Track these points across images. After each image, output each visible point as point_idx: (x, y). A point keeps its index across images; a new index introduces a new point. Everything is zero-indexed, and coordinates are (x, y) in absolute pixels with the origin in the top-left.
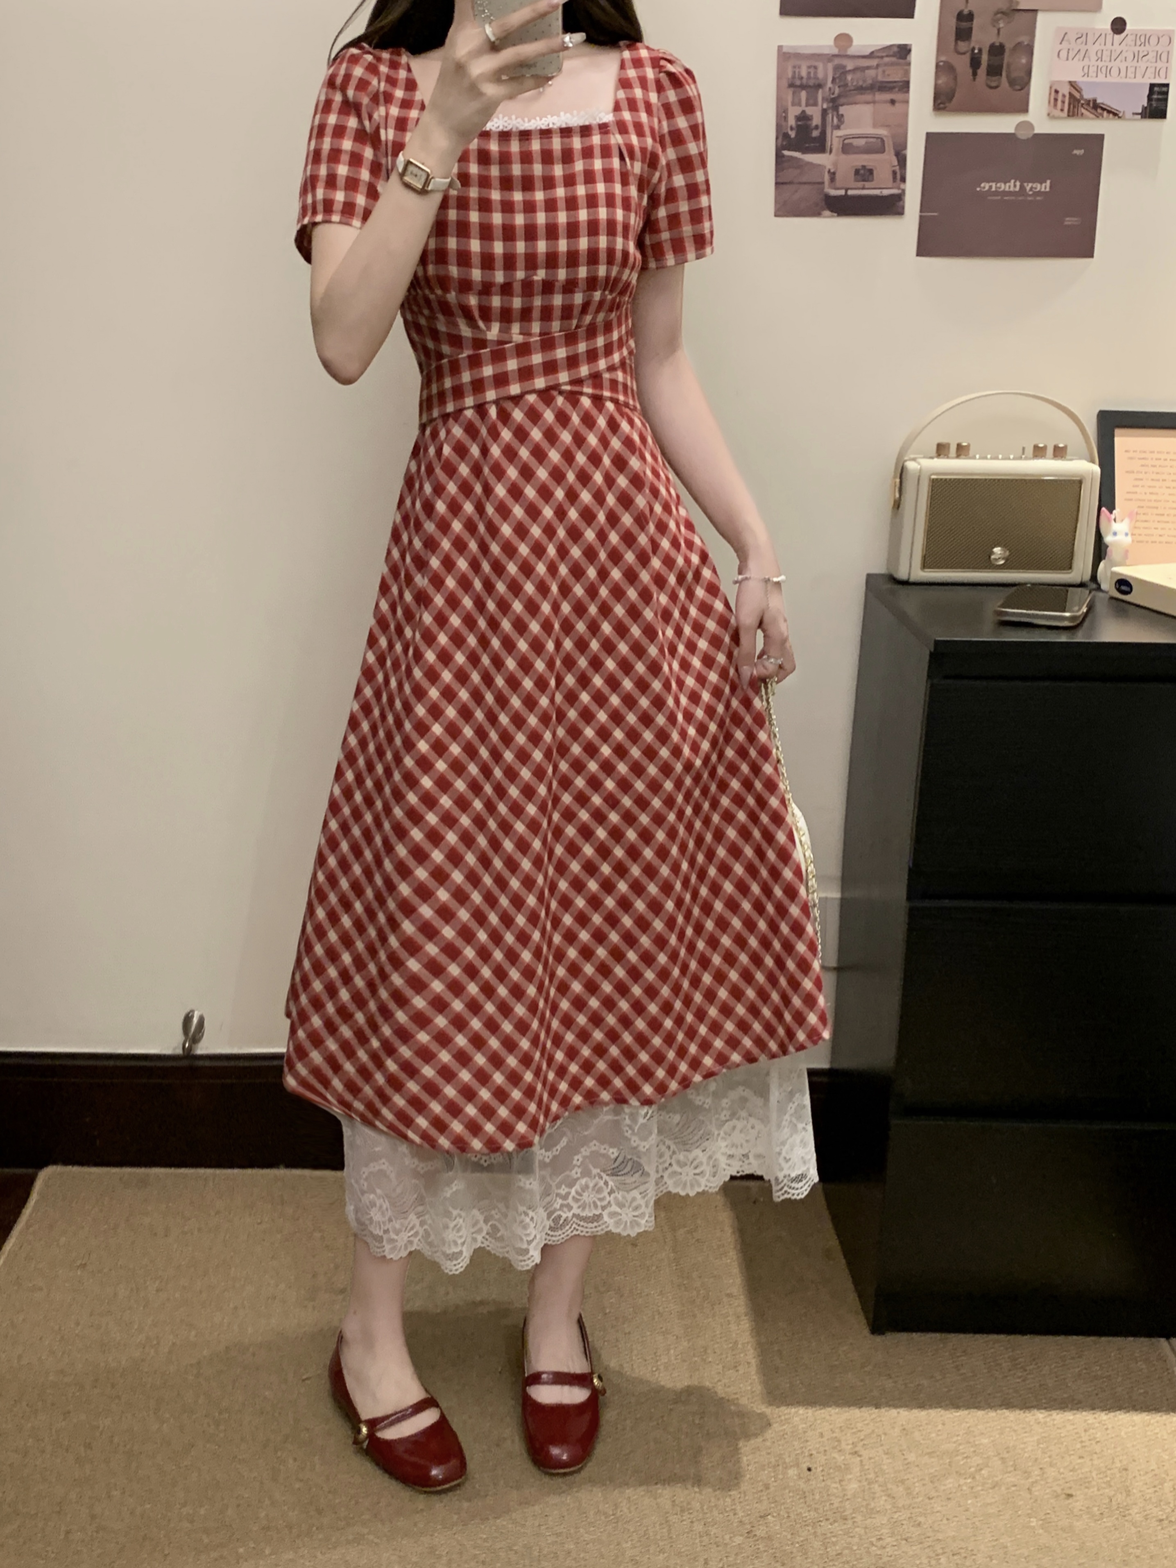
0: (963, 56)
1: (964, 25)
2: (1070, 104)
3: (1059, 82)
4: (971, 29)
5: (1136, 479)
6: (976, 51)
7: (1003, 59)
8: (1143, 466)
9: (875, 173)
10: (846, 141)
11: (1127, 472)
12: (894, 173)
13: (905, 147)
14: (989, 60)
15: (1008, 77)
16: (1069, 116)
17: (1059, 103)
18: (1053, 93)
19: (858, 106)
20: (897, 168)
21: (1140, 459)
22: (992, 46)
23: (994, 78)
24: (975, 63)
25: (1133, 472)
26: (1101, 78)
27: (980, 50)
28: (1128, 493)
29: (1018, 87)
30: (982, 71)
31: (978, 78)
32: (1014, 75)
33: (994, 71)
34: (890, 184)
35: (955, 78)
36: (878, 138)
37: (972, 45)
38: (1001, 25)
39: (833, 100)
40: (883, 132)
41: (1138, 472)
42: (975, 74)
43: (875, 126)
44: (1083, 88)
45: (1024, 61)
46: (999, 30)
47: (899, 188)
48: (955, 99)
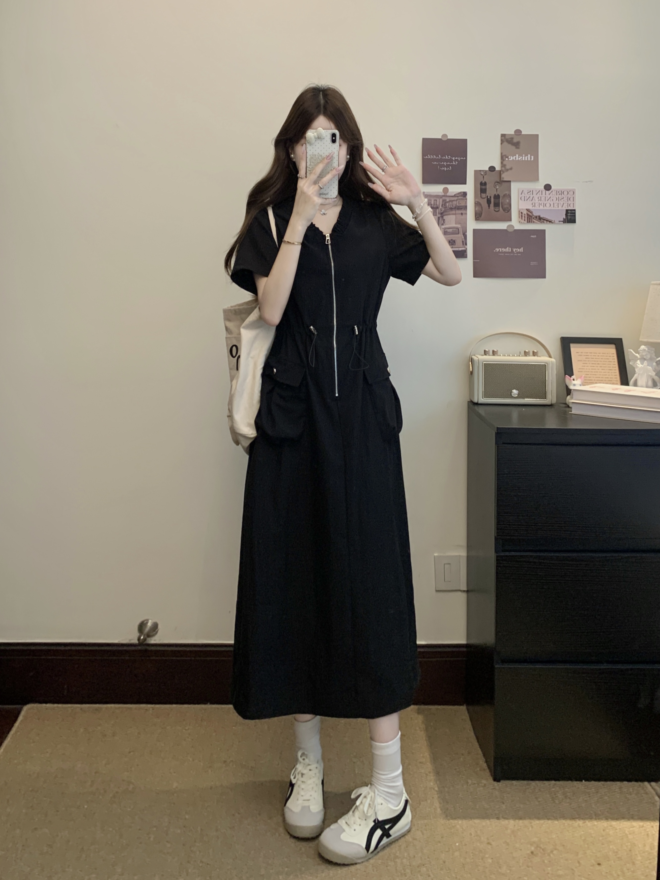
0: (484, 199)
1: (483, 187)
2: (527, 218)
3: (522, 209)
4: (486, 189)
5: (583, 363)
6: (489, 197)
7: (499, 201)
8: (586, 358)
9: (456, 242)
10: (446, 230)
11: (579, 361)
12: (463, 242)
13: (466, 232)
14: (494, 201)
15: (502, 207)
16: (527, 222)
17: (523, 217)
18: (520, 214)
19: (449, 216)
20: (464, 240)
21: (584, 355)
22: (495, 195)
23: (497, 208)
24: (489, 202)
25: (581, 361)
26: (541, 207)
27: (490, 197)
28: (579, 369)
29: (506, 211)
30: (492, 205)
31: (490, 207)
32: (505, 206)
33: (496, 205)
34: (462, 246)
35: (482, 208)
36: (456, 228)
37: (487, 195)
38: (498, 187)
39: (442, 214)
40: (459, 226)
41: (584, 361)
42: (489, 206)
43: (456, 224)
44: (532, 210)
45: (508, 201)
46: (497, 189)
47: (465, 247)
48: (482, 216)
